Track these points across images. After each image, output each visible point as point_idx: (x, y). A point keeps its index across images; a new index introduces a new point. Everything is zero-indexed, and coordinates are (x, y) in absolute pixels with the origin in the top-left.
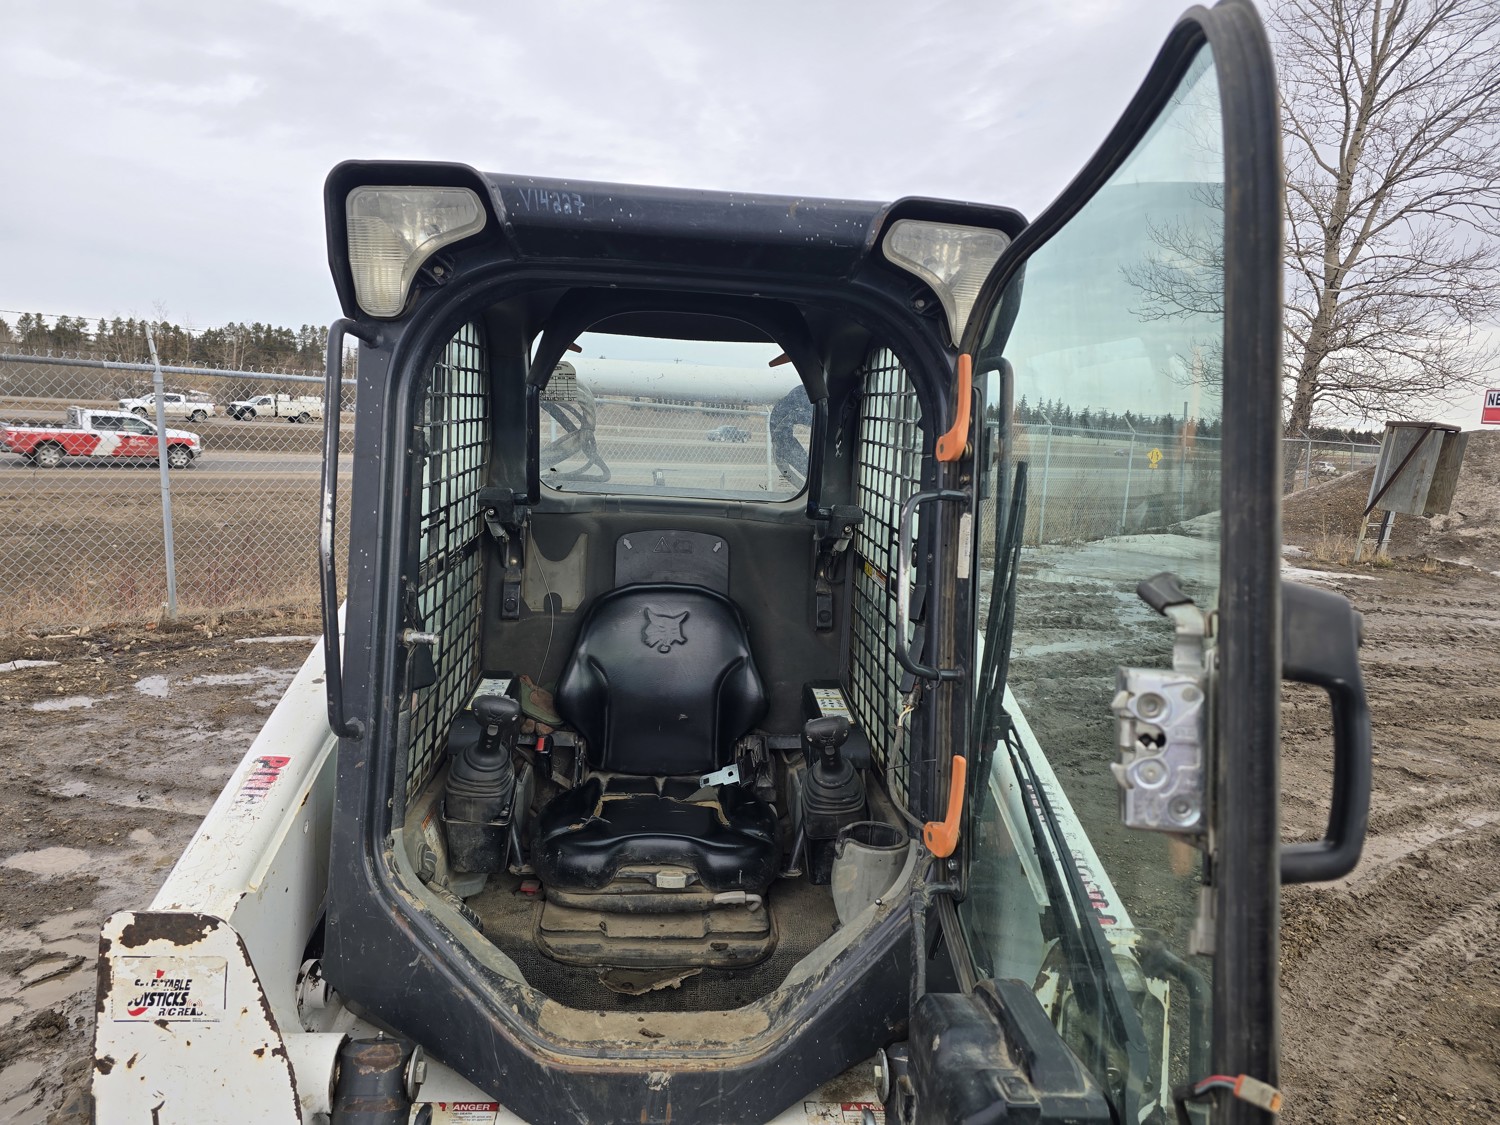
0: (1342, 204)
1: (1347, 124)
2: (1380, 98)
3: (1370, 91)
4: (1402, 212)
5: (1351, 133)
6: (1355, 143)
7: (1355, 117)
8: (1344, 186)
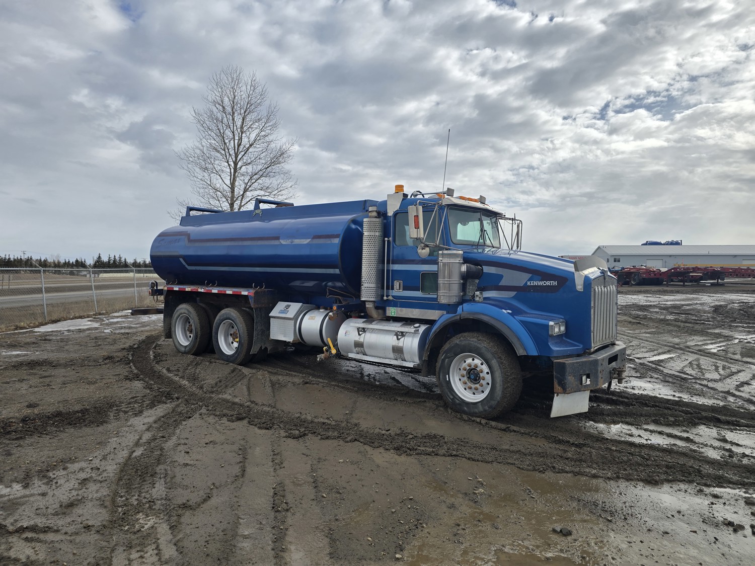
0: (233, 197)
1: (231, 173)
2: (238, 166)
3: (236, 164)
4: (249, 201)
5: (232, 176)
6: (234, 179)
7: (232, 171)
8: (233, 191)
